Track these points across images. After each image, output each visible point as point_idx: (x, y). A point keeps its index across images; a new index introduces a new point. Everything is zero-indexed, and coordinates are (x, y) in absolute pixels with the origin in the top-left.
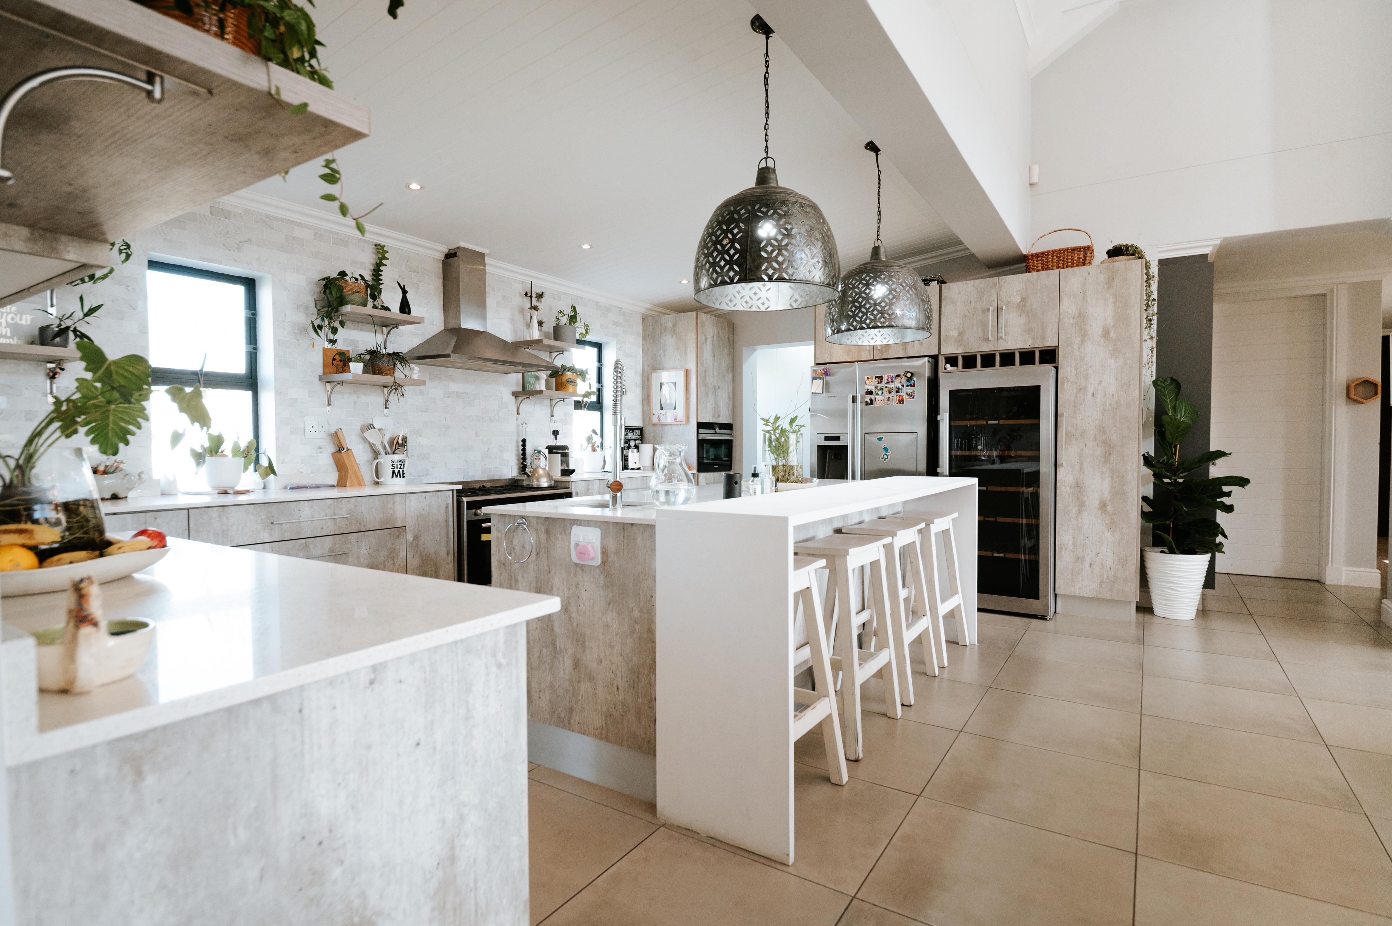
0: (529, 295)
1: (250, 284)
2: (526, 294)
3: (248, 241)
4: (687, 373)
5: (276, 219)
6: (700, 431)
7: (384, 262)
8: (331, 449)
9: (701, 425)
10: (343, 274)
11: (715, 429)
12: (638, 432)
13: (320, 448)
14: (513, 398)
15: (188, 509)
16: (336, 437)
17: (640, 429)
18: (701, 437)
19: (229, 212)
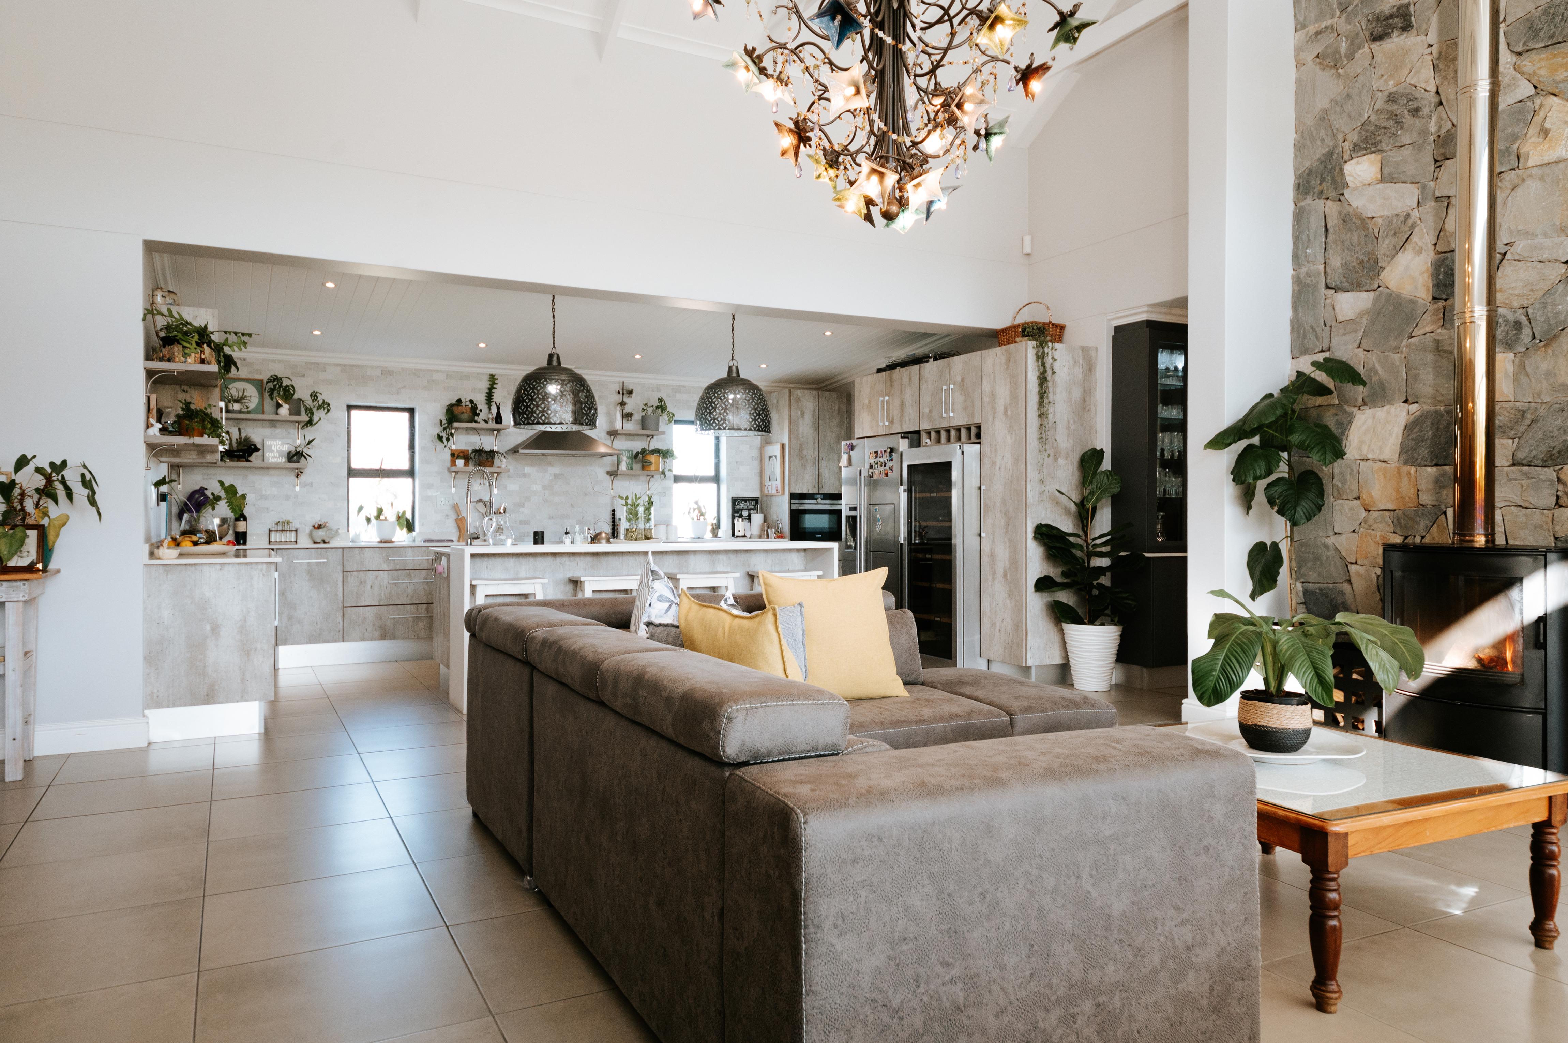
0: (621, 392)
1: (411, 411)
2: (619, 392)
3: (404, 387)
4: (783, 446)
5: (421, 370)
6: (793, 501)
7: (495, 386)
8: (453, 516)
9: (793, 496)
10: (459, 401)
11: (816, 499)
12: (753, 503)
13: (447, 515)
14: (608, 477)
15: (343, 548)
16: (456, 508)
17: (756, 500)
18: (794, 507)
19: (393, 372)
